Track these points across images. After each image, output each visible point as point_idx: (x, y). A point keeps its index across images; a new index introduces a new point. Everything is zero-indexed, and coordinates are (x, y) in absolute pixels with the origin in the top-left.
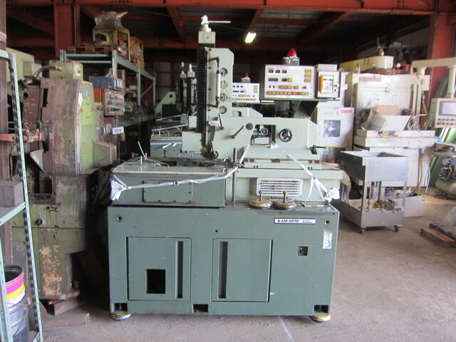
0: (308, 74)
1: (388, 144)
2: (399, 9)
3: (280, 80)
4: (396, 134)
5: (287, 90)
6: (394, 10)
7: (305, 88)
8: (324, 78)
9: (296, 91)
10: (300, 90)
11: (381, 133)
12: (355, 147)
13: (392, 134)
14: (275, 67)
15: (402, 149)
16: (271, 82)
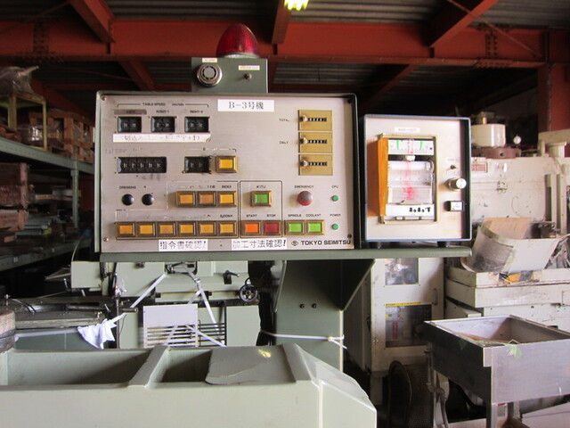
0: (315, 131)
1: (522, 299)
2: (490, 58)
3: (176, 165)
4: (535, 276)
5: (215, 214)
6: (481, 61)
7: (302, 199)
8: (394, 147)
9: (261, 214)
10: (279, 210)
11: (504, 276)
12: (451, 305)
13: (527, 276)
14: (149, 105)
15: (549, 306)
16: (130, 178)
